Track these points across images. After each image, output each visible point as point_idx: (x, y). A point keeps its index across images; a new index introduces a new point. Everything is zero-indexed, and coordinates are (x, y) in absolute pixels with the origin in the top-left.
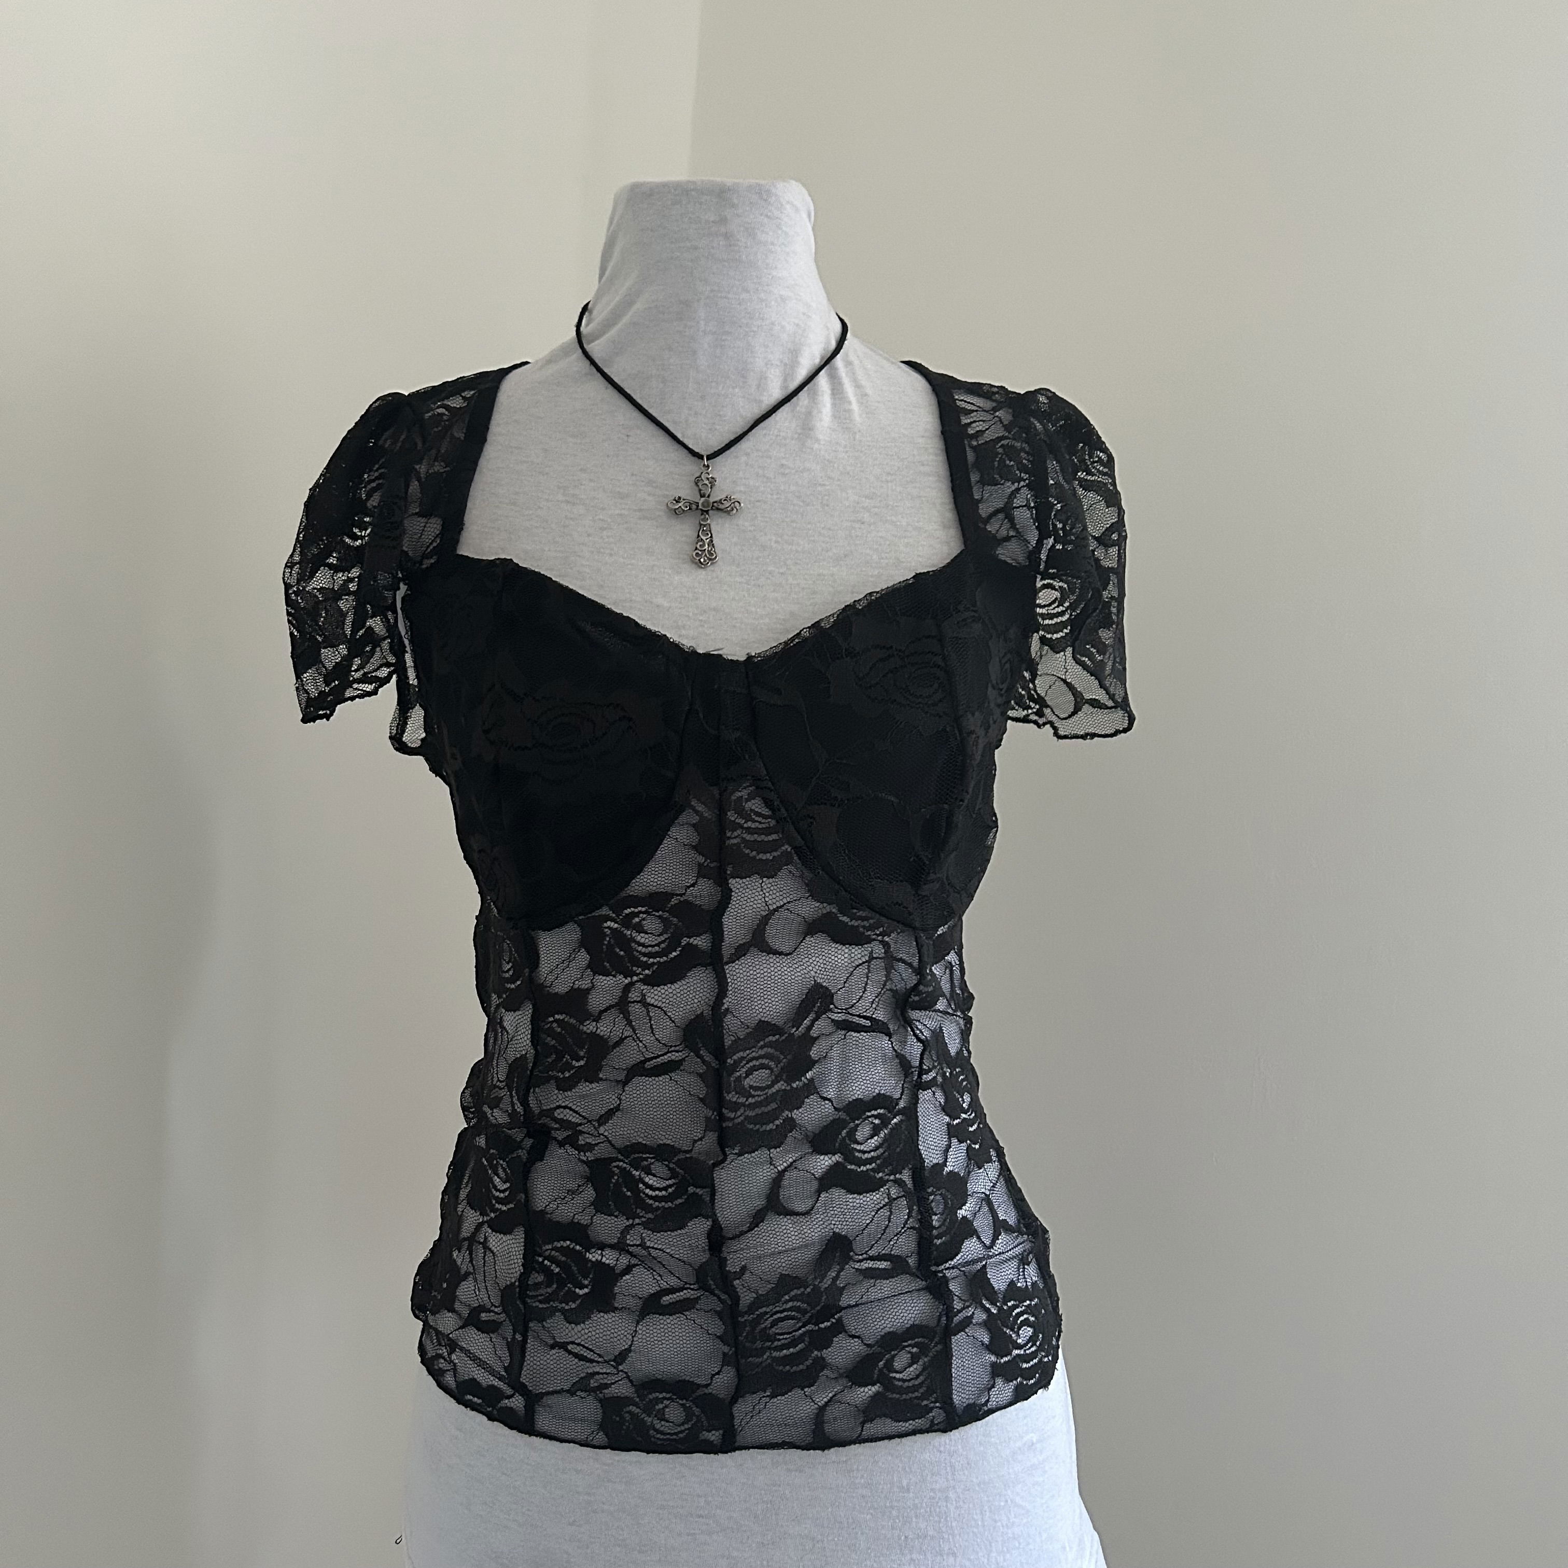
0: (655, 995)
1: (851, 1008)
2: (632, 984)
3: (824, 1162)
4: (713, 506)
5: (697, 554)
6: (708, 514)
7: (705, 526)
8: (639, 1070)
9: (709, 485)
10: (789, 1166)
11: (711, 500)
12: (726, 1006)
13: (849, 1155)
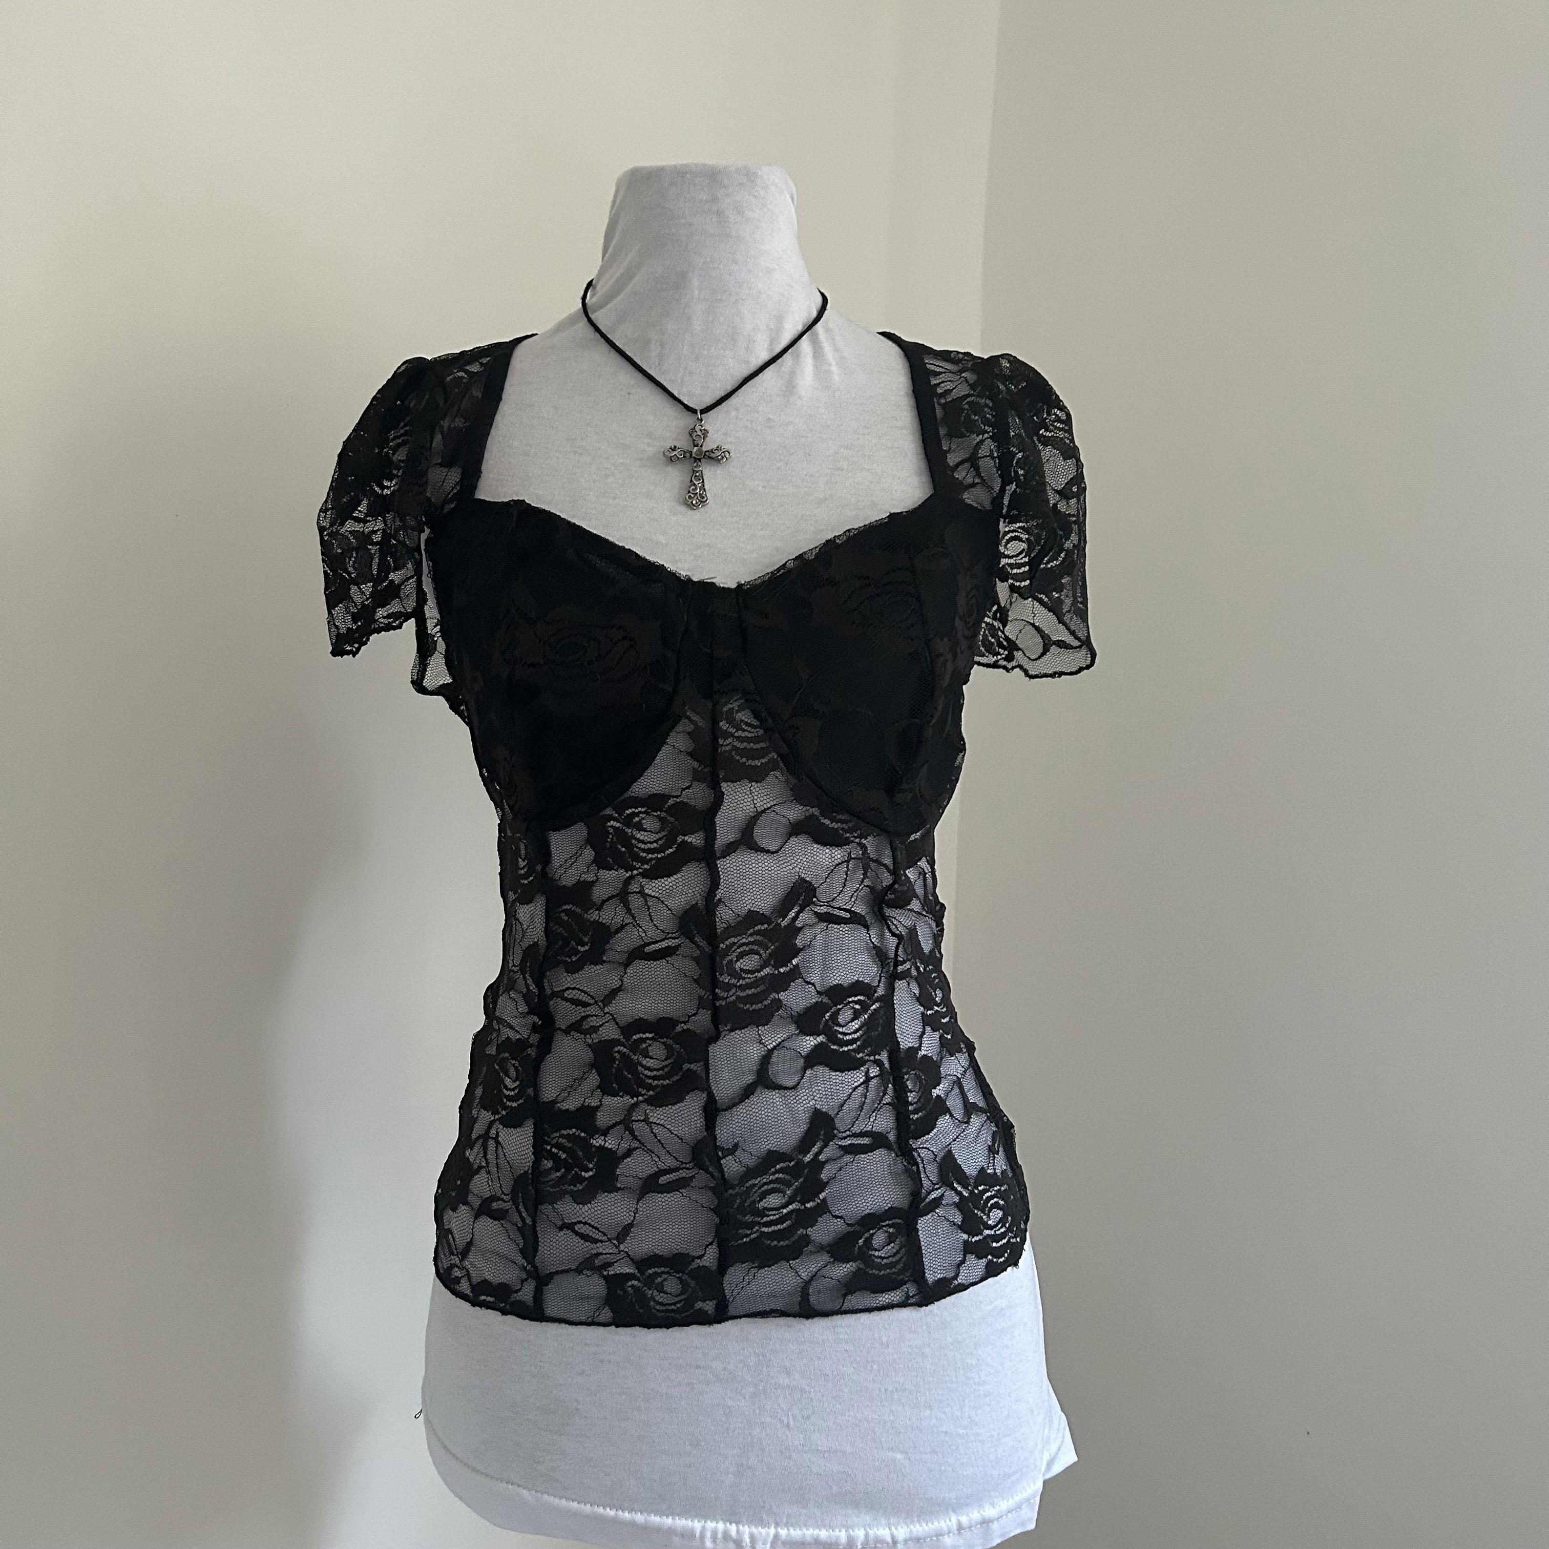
0: (653, 887)
1: (832, 901)
2: (632, 877)
3: (811, 1042)
4: (705, 455)
5: (690, 497)
6: (700, 461)
7: (697, 472)
8: (638, 954)
9: (702, 436)
10: (778, 1045)
11: (704, 449)
12: (718, 897)
13: (832, 1037)
